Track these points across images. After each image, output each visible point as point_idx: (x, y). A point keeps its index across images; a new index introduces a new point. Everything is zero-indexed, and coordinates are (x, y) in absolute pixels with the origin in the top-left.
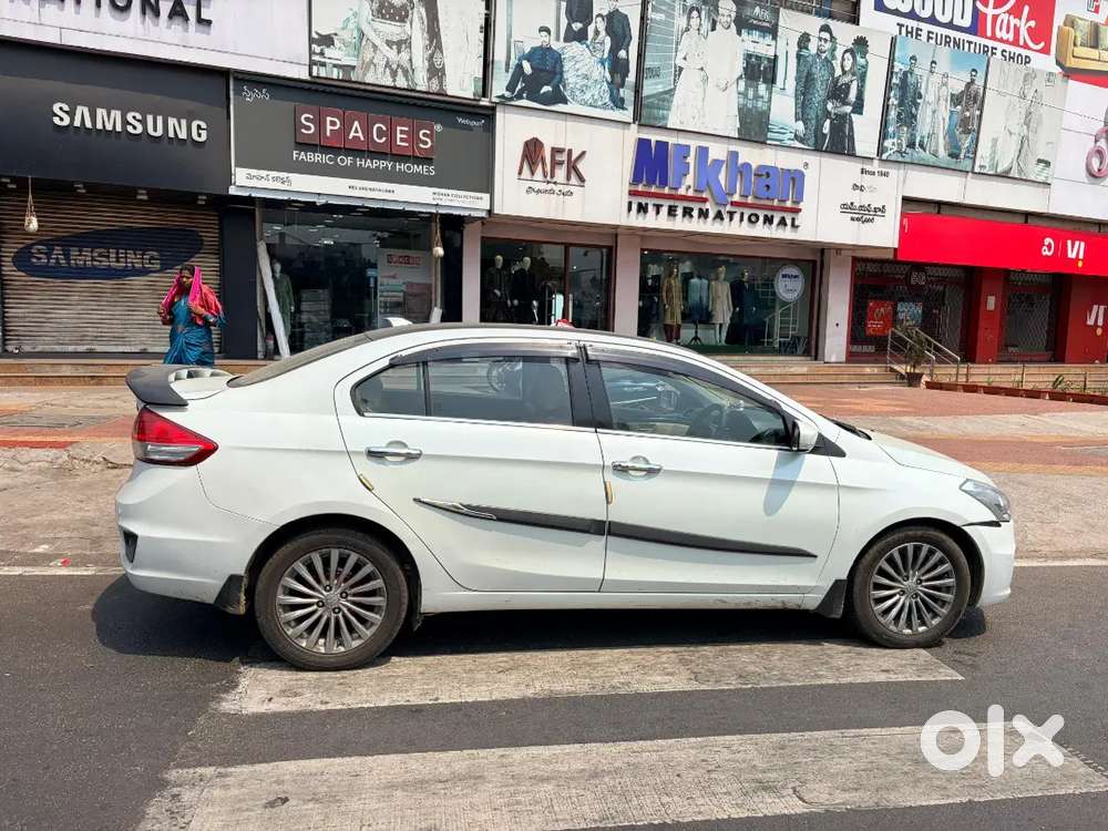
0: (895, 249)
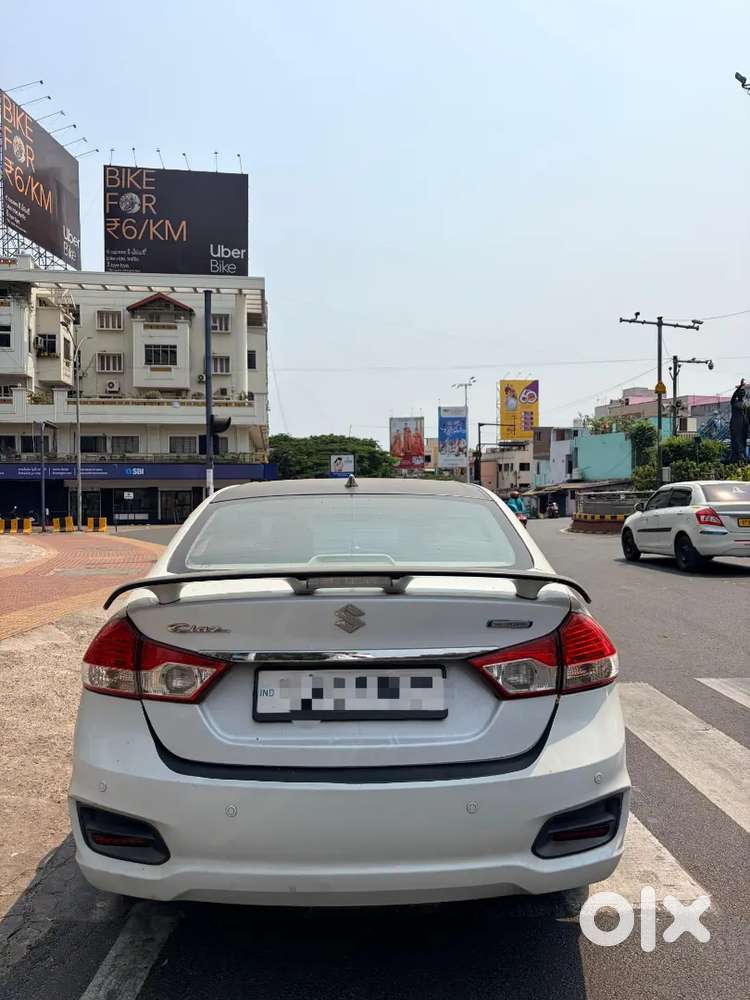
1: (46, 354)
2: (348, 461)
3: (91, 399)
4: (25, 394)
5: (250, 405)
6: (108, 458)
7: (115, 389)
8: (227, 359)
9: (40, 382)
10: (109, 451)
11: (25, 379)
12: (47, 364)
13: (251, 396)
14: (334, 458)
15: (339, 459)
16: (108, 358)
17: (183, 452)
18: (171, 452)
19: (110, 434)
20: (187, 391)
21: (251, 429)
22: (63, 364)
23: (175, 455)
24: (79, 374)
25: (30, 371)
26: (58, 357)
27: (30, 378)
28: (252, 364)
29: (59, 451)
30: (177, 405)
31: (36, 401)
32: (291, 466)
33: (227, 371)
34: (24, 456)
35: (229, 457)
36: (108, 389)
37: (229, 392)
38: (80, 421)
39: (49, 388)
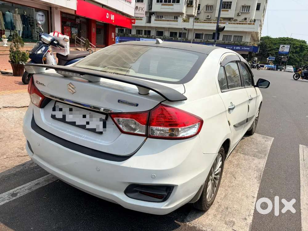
0: (75, 11)
1: (190, 5)
2: (287, 48)
3: (201, 21)
4: (182, 19)
5: (254, 24)
6: (203, 41)
7: (209, 18)
8: (250, 7)
9: (187, 15)
10: (204, 38)
11: (182, 14)
12: (190, 9)
13: (255, 20)
14: (281, 46)
15: (284, 46)
16: (209, 7)
17: (227, 40)
18: (223, 40)
19: (205, 33)
20: (232, 18)
21: (252, 33)
22: (194, 9)
23: (224, 41)
24: (199, 12)
25: (184, 11)
26: (193, 7)
27: (184, 13)
28: (258, 8)
29: (189, 38)
30: (228, 23)
31: (184, 21)
32: (267, 48)
33: (249, 11)
34: (179, 38)
35: (242, 43)
36: (207, 18)
37: (248, 19)
38: (194, 28)
39: (189, 16)
